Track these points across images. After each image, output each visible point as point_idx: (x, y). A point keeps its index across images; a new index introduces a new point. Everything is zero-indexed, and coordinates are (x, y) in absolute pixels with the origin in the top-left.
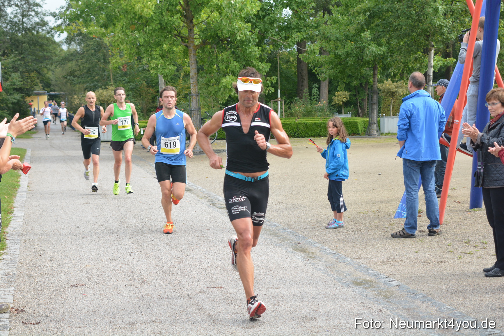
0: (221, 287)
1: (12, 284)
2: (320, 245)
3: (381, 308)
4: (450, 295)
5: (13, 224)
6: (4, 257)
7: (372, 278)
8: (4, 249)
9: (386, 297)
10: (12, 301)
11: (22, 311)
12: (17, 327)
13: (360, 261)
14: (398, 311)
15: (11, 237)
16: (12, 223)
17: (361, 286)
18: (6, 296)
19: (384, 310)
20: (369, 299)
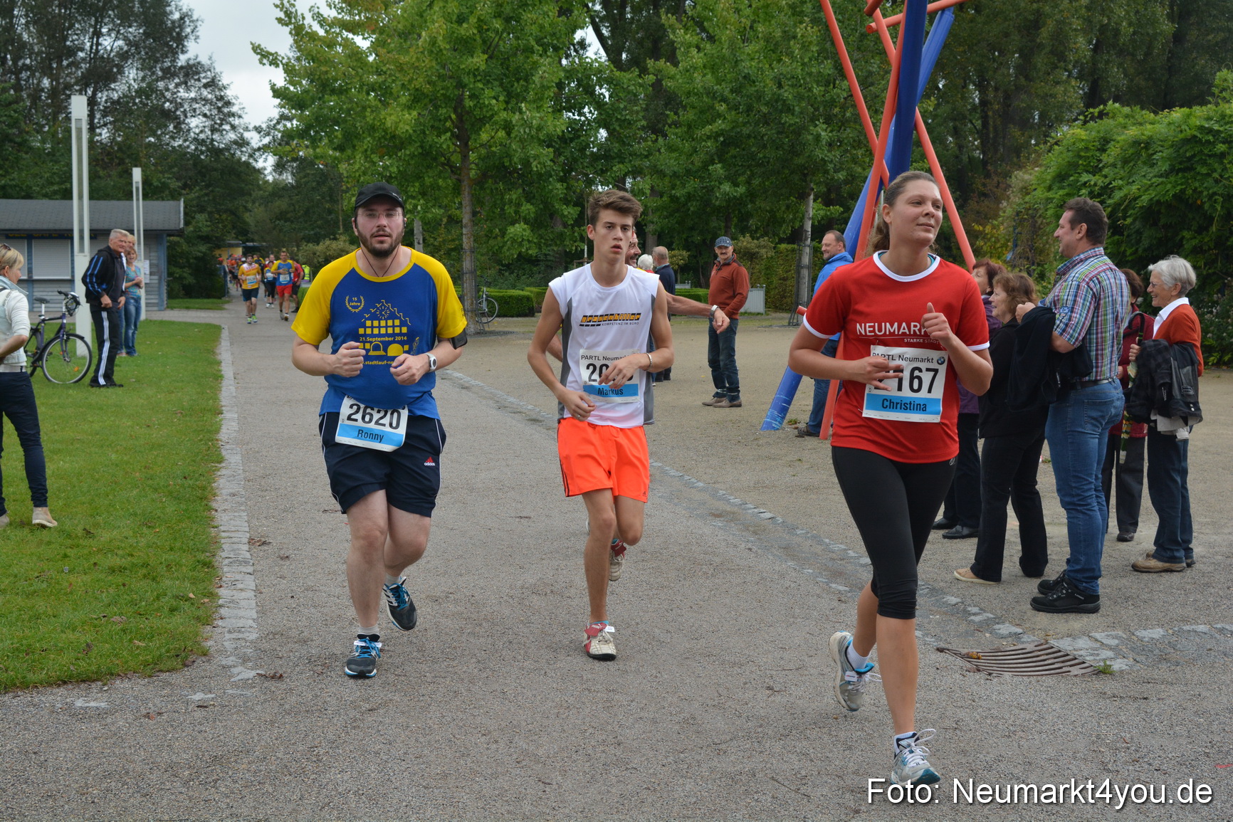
0: (530, 518)
1: (242, 508)
2: (660, 464)
3: (750, 545)
4: (841, 531)
5: (224, 430)
6: (223, 472)
7: (736, 509)
8: (220, 462)
9: (755, 533)
10: (247, 529)
11: (264, 543)
12: (261, 562)
13: (717, 486)
14: (773, 550)
15: (228, 447)
16: (223, 427)
17: (722, 519)
18: (238, 523)
19: (755, 549)
20: (734, 535)
